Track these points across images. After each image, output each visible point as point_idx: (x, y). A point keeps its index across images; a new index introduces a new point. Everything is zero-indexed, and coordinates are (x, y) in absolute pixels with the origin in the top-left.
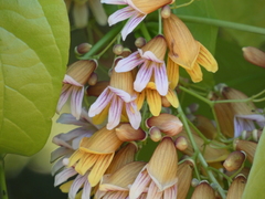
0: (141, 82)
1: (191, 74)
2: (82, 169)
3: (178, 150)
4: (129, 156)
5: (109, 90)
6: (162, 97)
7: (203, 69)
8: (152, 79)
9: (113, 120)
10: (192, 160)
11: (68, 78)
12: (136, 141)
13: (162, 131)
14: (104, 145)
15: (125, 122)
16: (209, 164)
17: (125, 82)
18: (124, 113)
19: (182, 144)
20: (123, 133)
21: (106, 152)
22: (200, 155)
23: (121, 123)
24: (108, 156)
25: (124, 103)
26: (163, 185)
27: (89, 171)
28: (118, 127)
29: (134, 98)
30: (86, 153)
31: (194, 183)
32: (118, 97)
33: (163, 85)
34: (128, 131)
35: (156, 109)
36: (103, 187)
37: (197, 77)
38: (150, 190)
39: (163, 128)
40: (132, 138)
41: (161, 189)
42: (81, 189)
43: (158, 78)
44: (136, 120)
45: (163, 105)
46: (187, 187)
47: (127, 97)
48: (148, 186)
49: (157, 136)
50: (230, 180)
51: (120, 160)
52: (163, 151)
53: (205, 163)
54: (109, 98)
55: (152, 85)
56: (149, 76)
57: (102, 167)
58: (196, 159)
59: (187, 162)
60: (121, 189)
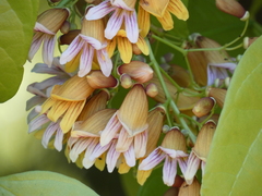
0: (112, 30)
1: (162, 22)
2: (54, 116)
3: (148, 97)
4: (101, 103)
5: (80, 38)
6: (133, 45)
7: (174, 17)
8: (123, 27)
9: (85, 67)
10: (162, 107)
11: (39, 26)
12: (108, 88)
13: (132, 78)
14: (75, 92)
15: (96, 69)
16: (181, 112)
17: (95, 30)
18: (95, 60)
19: (153, 91)
20: (94, 80)
21: (78, 99)
22: (173, 103)
23: (92, 71)
24: (80, 102)
25: (95, 51)
26: (133, 131)
27: (61, 118)
28: (89, 74)
29: (104, 46)
30: (58, 101)
31: (165, 129)
32: (89, 45)
33: (132, 33)
34: (99, 78)
35: (126, 56)
36: (75, 134)
37: (168, 25)
38: (121, 136)
39: (133, 75)
40: (104, 85)
41: (131, 135)
42: (54, 135)
43: (128, 26)
44: (107, 68)
45: (134, 53)
46: (158, 133)
47: (98, 45)
48: (119, 132)
49: (127, 83)
50: (201, 125)
51: (92, 107)
52: (133, 98)
53: (177, 111)
54: (80, 46)
55: (122, 33)
56: (119, 24)
57: (74, 113)
58: (169, 106)
59: (159, 109)
60: (92, 135)
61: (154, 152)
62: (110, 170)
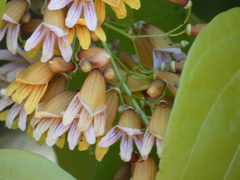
0: (72, 19)
1: (117, 11)
2: (18, 98)
3: (106, 79)
4: (60, 86)
5: (43, 26)
6: (91, 32)
7: (127, 7)
8: (82, 16)
9: (47, 53)
10: (118, 89)
11: (6, 17)
12: (66, 72)
13: (91, 63)
14: (38, 76)
15: (57, 55)
16: (133, 93)
17: (57, 19)
18: (56, 48)
19: (110, 74)
20: (56, 65)
21: (41, 82)
22: (125, 85)
23: (54, 56)
24: (42, 86)
25: (57, 38)
26: (94, 111)
27: (25, 101)
28: (51, 60)
29: (66, 33)
30: (22, 84)
31: (120, 109)
32: (51, 32)
33: (92, 21)
34: (60, 63)
35: (85, 43)
36: (39, 115)
37: (122, 13)
38: (82, 116)
39: (92, 60)
40: (65, 69)
41: (92, 115)
42: (17, 117)
43: (87, 14)
44: (67, 53)
45: (92, 40)
46: (114, 113)
47: (60, 32)
48: (80, 113)
49: (87, 67)
50: (152, 106)
51: (53, 90)
52: (93, 81)
53: (129, 92)
54: (43, 33)
55: (82, 21)
56: (78, 13)
57: (37, 96)
58: (121, 88)
59: (114, 91)
60: (54, 116)
61: (112, 130)
62: (72, 147)
